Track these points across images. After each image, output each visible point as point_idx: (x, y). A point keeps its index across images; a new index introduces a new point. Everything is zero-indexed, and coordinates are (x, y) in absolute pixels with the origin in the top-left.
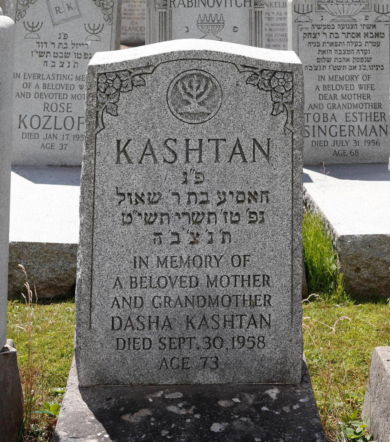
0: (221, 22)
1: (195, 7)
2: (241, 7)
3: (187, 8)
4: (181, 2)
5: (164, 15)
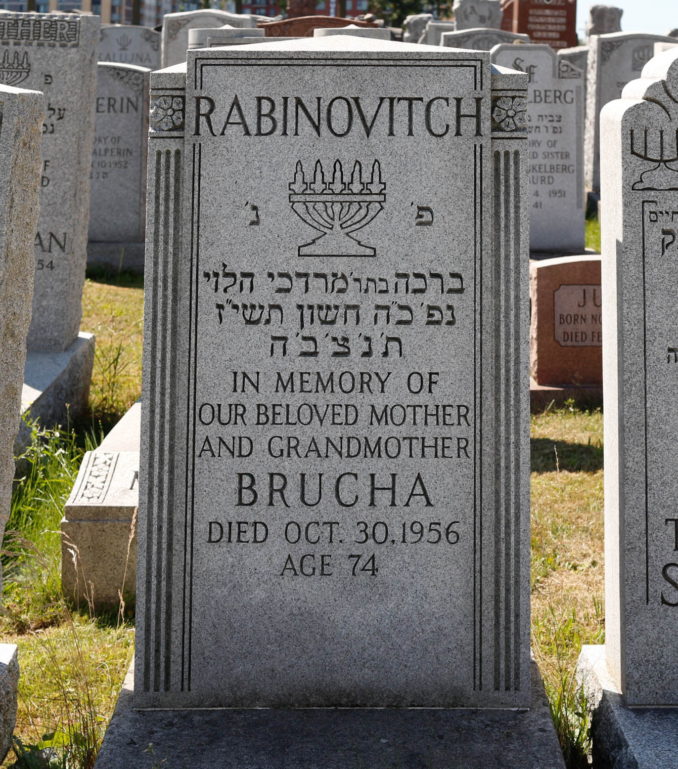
0: (375, 188)
1: (285, 133)
2: (447, 137)
3: (253, 139)
4: (235, 118)
5: (172, 160)
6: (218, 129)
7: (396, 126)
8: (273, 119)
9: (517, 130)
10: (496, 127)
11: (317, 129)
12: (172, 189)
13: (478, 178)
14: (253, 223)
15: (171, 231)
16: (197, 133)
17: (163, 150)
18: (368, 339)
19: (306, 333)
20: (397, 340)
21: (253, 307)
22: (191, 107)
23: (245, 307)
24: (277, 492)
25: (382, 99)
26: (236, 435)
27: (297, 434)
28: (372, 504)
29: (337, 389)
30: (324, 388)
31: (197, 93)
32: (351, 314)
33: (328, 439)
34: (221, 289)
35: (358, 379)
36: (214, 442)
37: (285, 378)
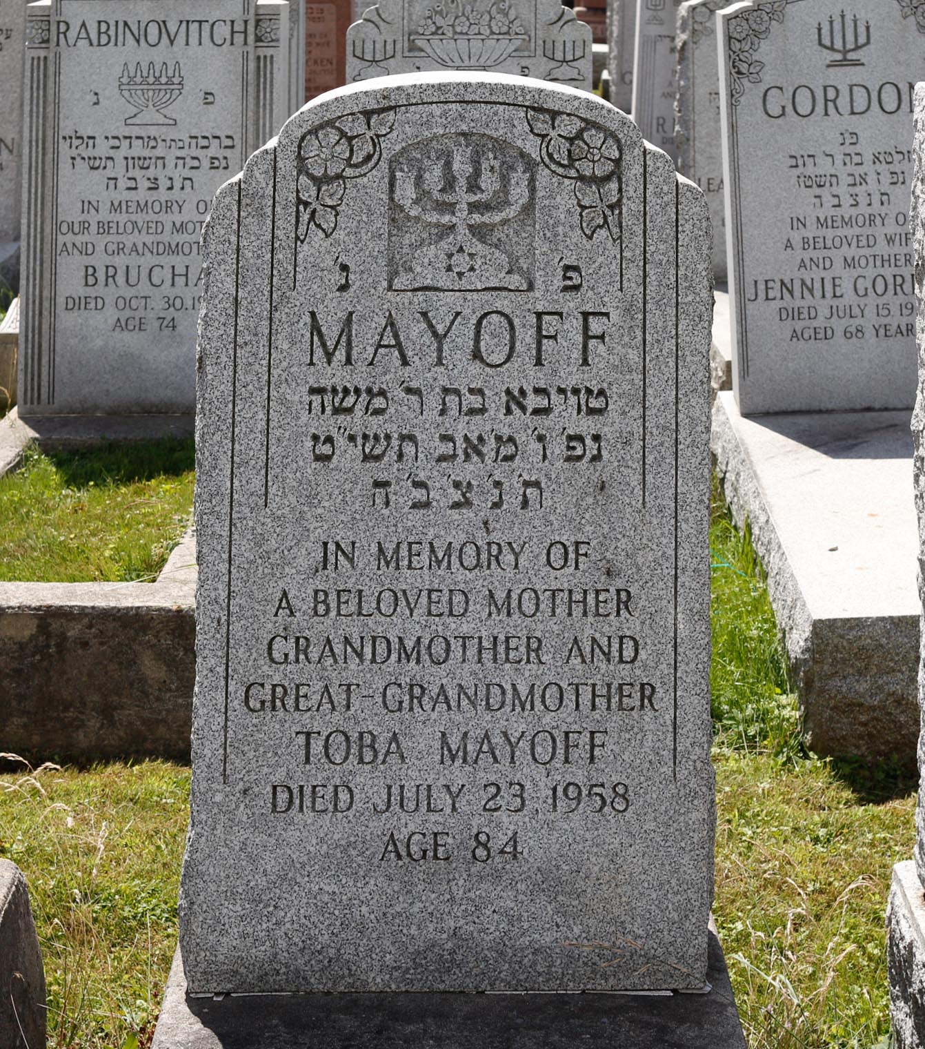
0: (176, 80)
1: (116, 45)
2: (224, 46)
3: (96, 49)
4: (83, 35)
5: (42, 63)
6: (71, 42)
7: (190, 39)
8: (109, 36)
9: (272, 41)
10: (258, 39)
11: (138, 41)
12: (42, 82)
13: (245, 73)
14: (95, 104)
15: (41, 110)
16: (58, 44)
17: (36, 56)
18: (171, 179)
19: (130, 175)
20: (190, 179)
21: (95, 158)
22: (53, 28)
23: (90, 158)
24: (110, 277)
25: (181, 22)
26: (84, 241)
27: (124, 240)
28: (173, 285)
29: (150, 211)
30: (142, 210)
31: (58, 18)
32: (160, 162)
33: (144, 244)
34: (74, 147)
35: (164, 205)
36: (69, 246)
37: (116, 204)
